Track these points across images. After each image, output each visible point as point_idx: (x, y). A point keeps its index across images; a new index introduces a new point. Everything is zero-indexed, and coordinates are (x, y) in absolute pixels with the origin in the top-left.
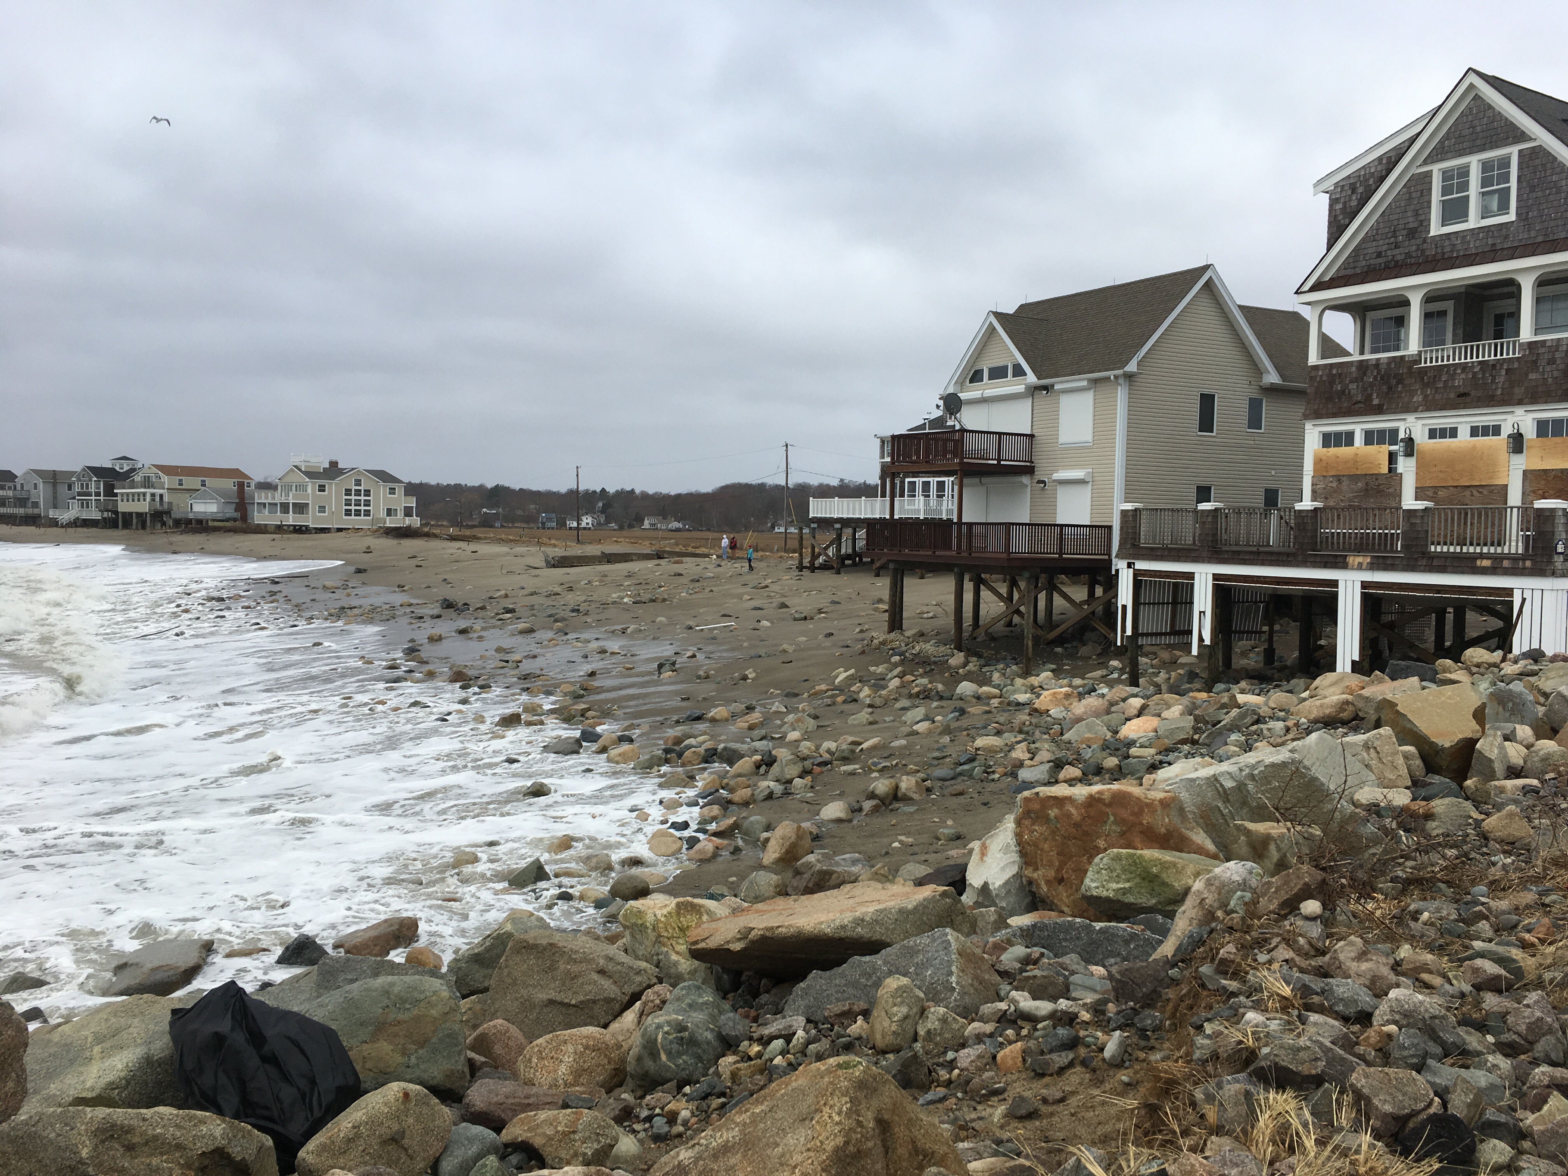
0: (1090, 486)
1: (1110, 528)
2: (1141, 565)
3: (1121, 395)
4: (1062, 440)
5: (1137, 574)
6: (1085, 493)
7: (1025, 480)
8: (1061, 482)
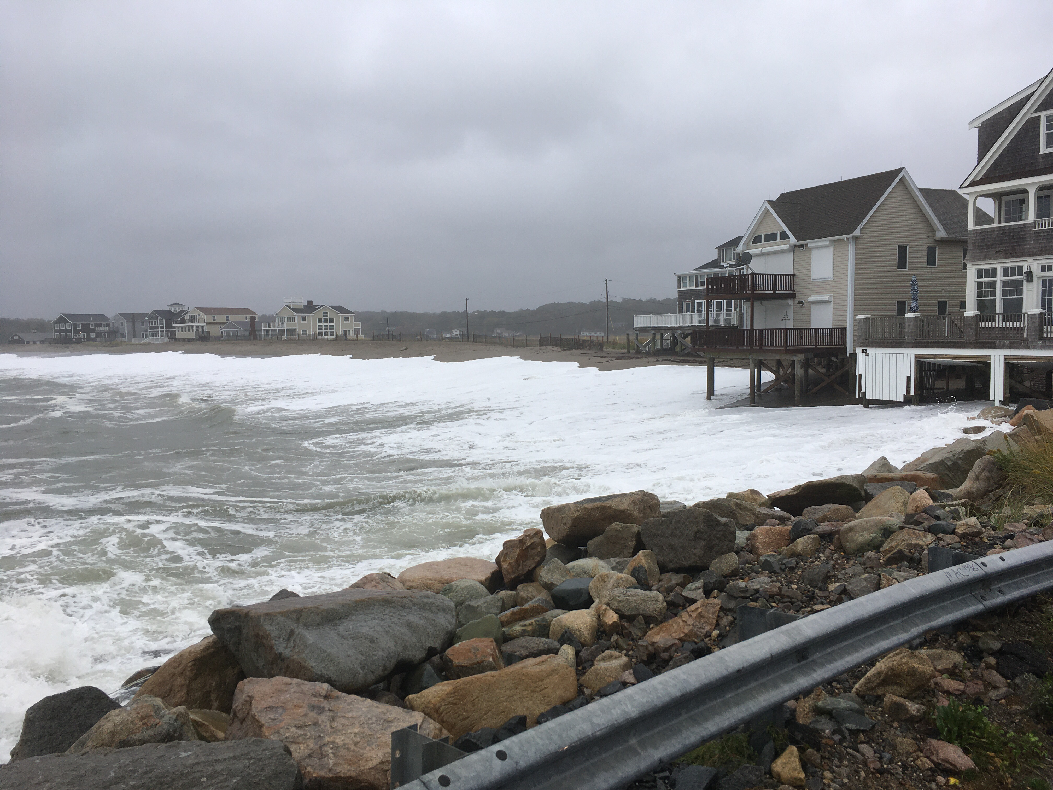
0: (832, 305)
1: (845, 329)
2: (870, 350)
3: (851, 249)
4: (813, 277)
6: (829, 309)
7: (790, 302)
8: (813, 303)
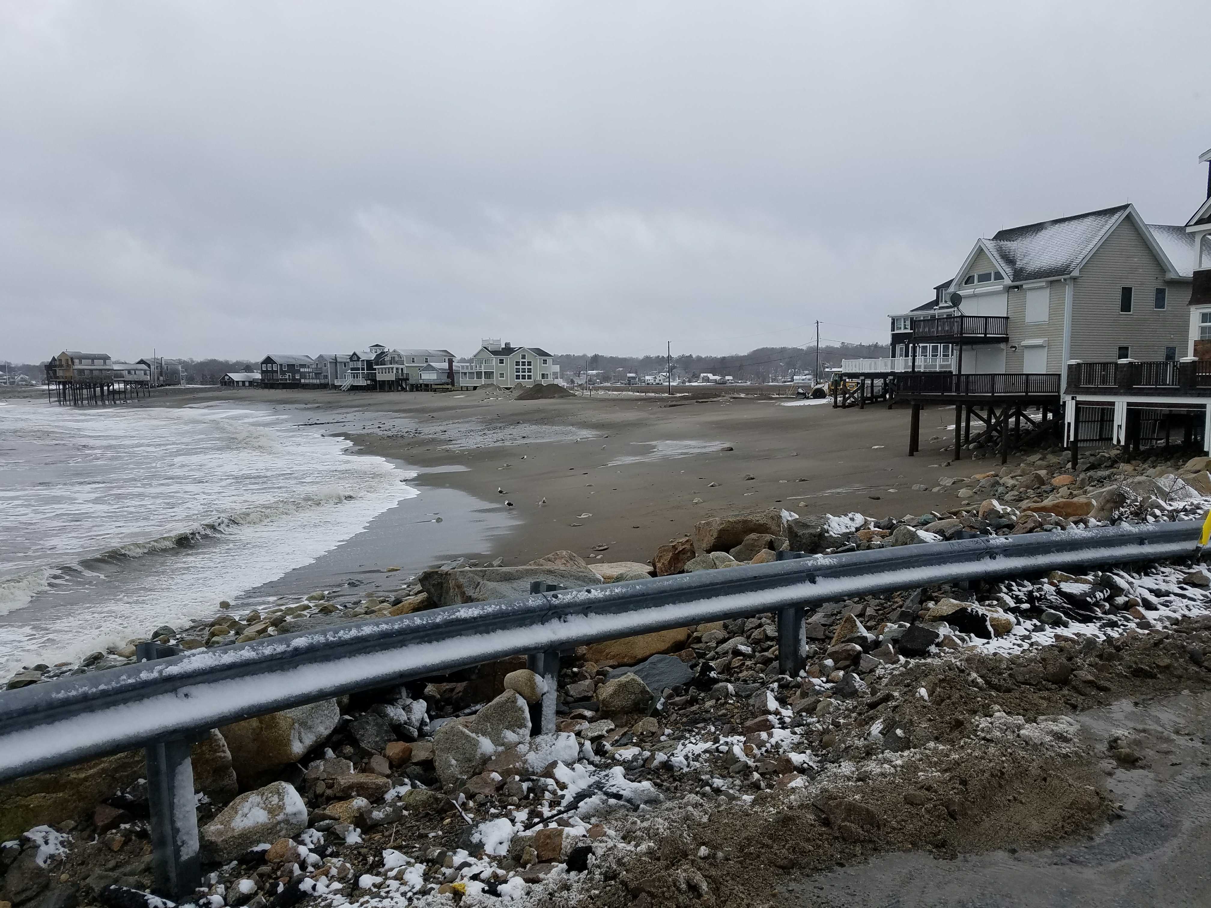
0: (1046, 349)
1: (1059, 375)
2: (1080, 398)
3: (1068, 291)
4: (1028, 320)
5: (1078, 403)
6: (1043, 355)
7: (1003, 346)
8: (1027, 347)
